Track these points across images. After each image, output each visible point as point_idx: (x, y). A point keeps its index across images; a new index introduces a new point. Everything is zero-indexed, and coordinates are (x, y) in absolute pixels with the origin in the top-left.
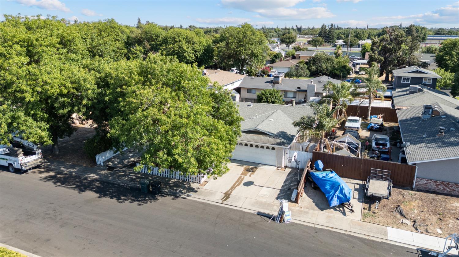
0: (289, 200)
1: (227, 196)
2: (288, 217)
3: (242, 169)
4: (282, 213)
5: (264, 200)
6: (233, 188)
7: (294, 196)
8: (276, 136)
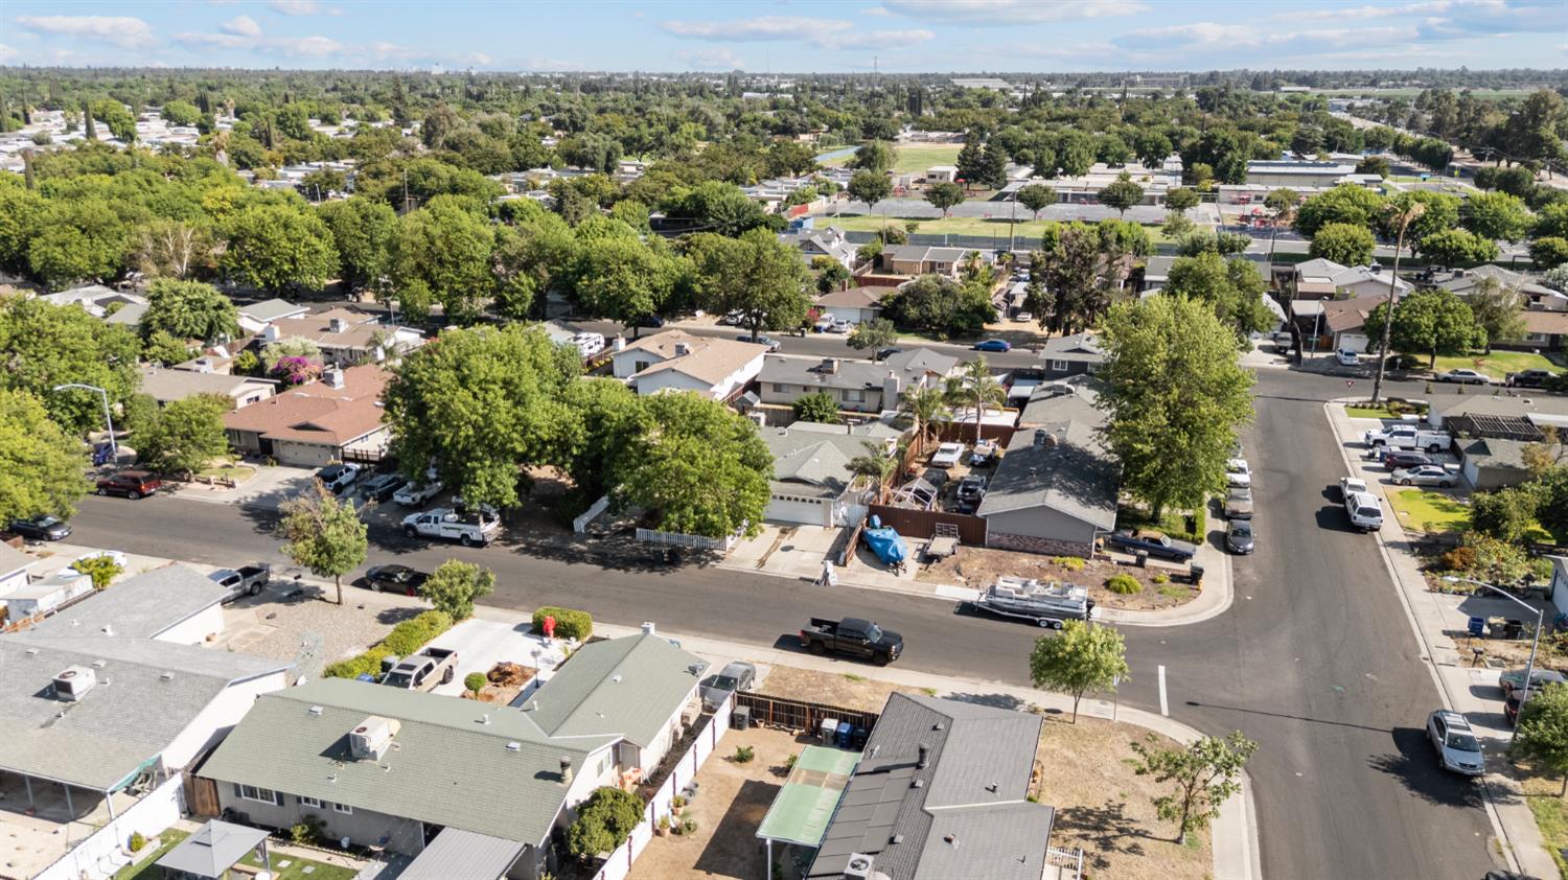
0: (836, 563)
1: (762, 563)
2: (833, 580)
3: (777, 531)
4: (826, 575)
5: (807, 565)
6: (768, 553)
7: (842, 559)
8: (821, 485)
